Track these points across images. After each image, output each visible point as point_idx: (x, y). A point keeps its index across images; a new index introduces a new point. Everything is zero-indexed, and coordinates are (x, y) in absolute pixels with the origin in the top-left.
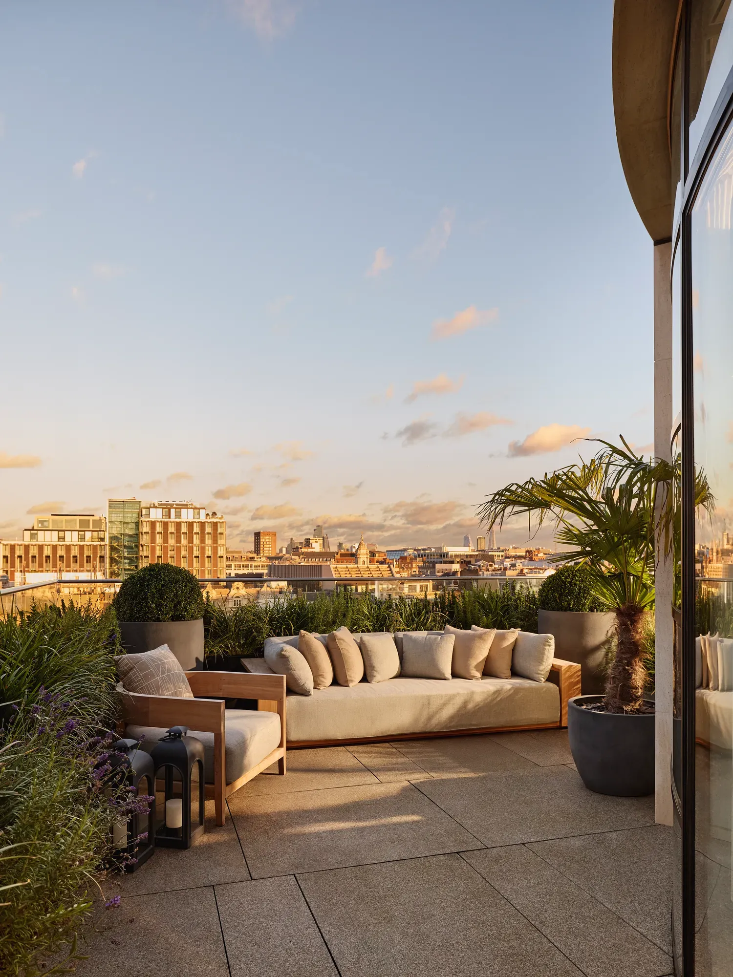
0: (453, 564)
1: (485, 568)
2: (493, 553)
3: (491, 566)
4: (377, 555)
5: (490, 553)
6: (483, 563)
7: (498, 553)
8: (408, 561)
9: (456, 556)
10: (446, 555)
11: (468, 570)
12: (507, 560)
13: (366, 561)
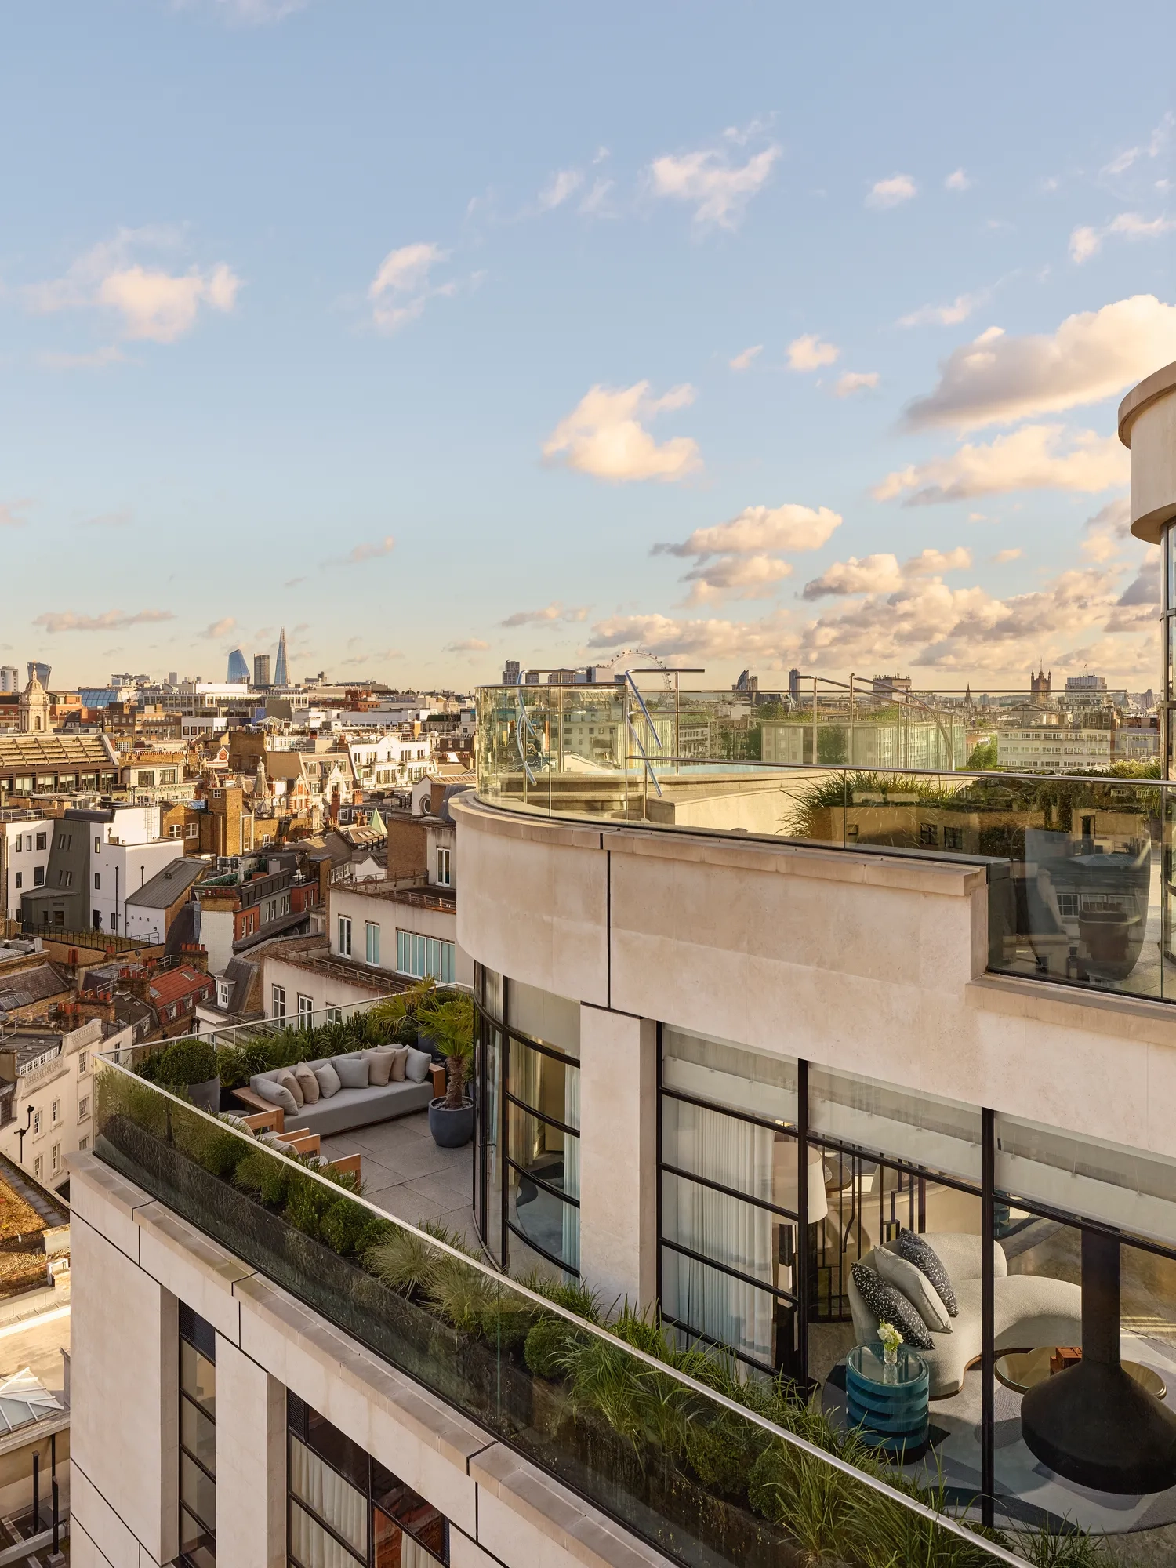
0: (215, 719)
1: (276, 730)
2: (289, 696)
3: (287, 725)
4: (62, 700)
5: (283, 697)
6: (272, 721)
7: (298, 696)
8: (126, 712)
9: (220, 702)
10: (199, 699)
11: (245, 733)
12: (312, 709)
13: (42, 717)
